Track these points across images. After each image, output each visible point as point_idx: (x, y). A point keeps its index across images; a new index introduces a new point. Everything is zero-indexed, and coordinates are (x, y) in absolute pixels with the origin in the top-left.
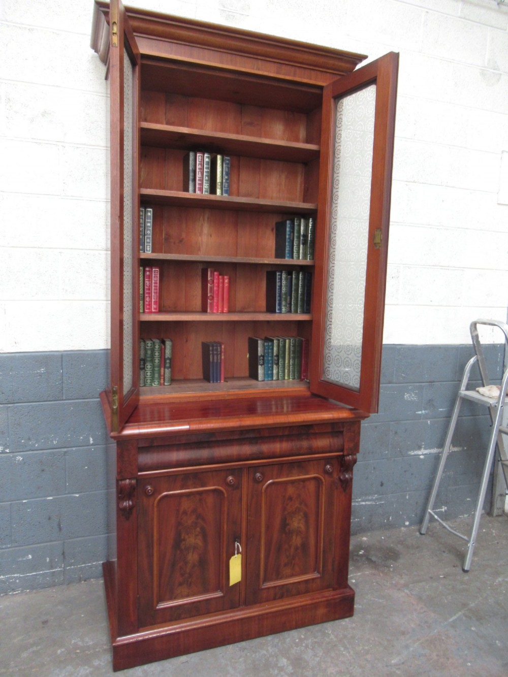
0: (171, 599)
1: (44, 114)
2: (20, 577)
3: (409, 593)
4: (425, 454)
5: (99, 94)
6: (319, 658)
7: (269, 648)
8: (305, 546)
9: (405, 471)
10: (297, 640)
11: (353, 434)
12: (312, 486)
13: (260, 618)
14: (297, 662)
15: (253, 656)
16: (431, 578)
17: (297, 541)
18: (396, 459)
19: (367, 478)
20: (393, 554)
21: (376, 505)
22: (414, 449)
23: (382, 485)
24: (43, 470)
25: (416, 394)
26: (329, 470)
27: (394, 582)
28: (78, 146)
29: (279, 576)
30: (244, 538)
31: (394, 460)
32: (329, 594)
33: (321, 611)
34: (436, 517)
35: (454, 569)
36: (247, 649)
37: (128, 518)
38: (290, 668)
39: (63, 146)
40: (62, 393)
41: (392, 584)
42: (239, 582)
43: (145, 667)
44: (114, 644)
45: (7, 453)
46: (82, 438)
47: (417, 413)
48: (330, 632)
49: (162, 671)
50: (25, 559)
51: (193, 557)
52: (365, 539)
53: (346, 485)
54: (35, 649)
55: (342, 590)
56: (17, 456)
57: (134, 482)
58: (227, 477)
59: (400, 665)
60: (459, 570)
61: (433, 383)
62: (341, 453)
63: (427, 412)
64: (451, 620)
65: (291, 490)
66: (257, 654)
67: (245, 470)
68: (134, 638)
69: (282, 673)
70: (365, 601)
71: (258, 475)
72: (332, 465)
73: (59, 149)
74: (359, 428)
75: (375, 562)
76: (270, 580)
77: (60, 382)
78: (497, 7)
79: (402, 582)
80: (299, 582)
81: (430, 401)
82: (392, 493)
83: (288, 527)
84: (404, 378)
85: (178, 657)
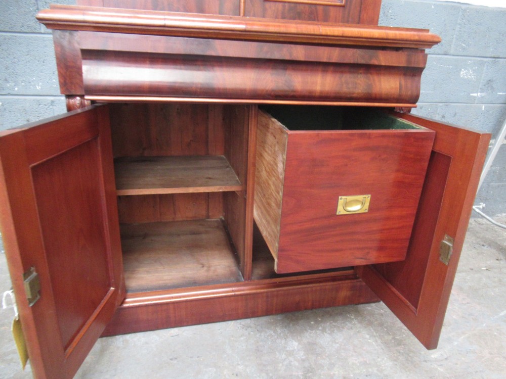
6: (338, 345)
10: (313, 323)
13: (269, 295)
14: (311, 347)
15: (258, 336)
16: (472, 269)
25: (474, 71)
33: (345, 294)
35: (498, 262)
36: (251, 327)
38: (302, 353)
47: (471, 95)
59: (442, 360)
61: (497, 60)
63: (483, 94)
64: (502, 314)
69: (291, 359)
81: (490, 81)
84: (464, 49)
85: (169, 329)
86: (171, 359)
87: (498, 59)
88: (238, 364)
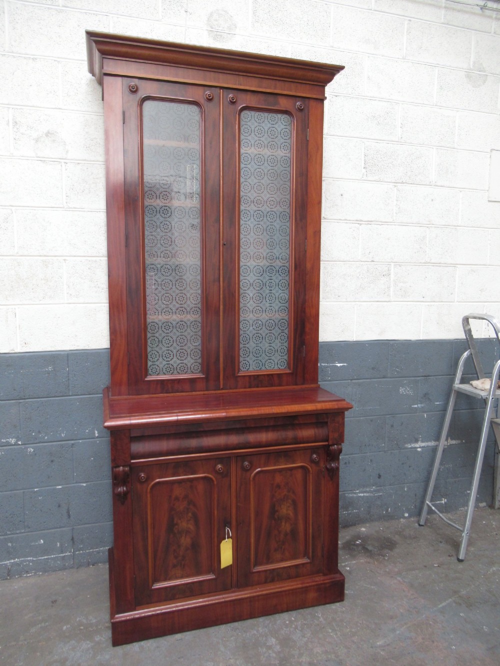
0: (165, 580)
1: (48, 134)
2: (33, 560)
3: (401, 580)
4: (423, 447)
5: (99, 114)
6: (306, 639)
7: (260, 629)
8: (294, 533)
9: (403, 464)
10: (287, 622)
11: (337, 425)
12: (299, 475)
13: (251, 600)
14: (285, 642)
15: (244, 635)
16: (425, 566)
17: (286, 527)
18: (392, 451)
19: (365, 470)
20: (389, 544)
21: (375, 496)
22: (410, 442)
23: (380, 476)
24: (52, 461)
25: (411, 388)
26: (316, 460)
27: (387, 570)
28: (79, 162)
29: (269, 561)
30: (234, 523)
31: (391, 453)
32: (320, 579)
33: (312, 595)
34: (433, 508)
35: (449, 558)
36: (239, 629)
37: (123, 503)
38: (278, 647)
39: (65, 163)
40: (69, 389)
41: (386, 571)
42: (231, 565)
43: (143, 643)
44: (112, 621)
45: (19, 445)
46: (87, 431)
48: (320, 615)
49: (158, 647)
50: (37, 543)
51: (186, 541)
52: (363, 529)
53: (334, 474)
54: (43, 624)
55: (332, 576)
56: (29, 448)
57: (127, 469)
58: (216, 466)
59: (385, 646)
60: (454, 559)
61: (428, 378)
62: (327, 443)
63: (423, 405)
64: (440, 606)
65: (278, 479)
66: (248, 634)
67: (233, 458)
68: (131, 615)
69: (270, 652)
70: (357, 587)
71: (246, 463)
72: (318, 454)
73: (61, 166)
74: (343, 418)
75: (371, 551)
76: (261, 564)
77: (67, 379)
78: (480, 12)
79: (396, 570)
80: (289, 567)
81: (426, 394)
82: (390, 485)
83: (277, 513)
84: (398, 372)
85: (174, 635)
86: (179, 658)
88: (230, 659)
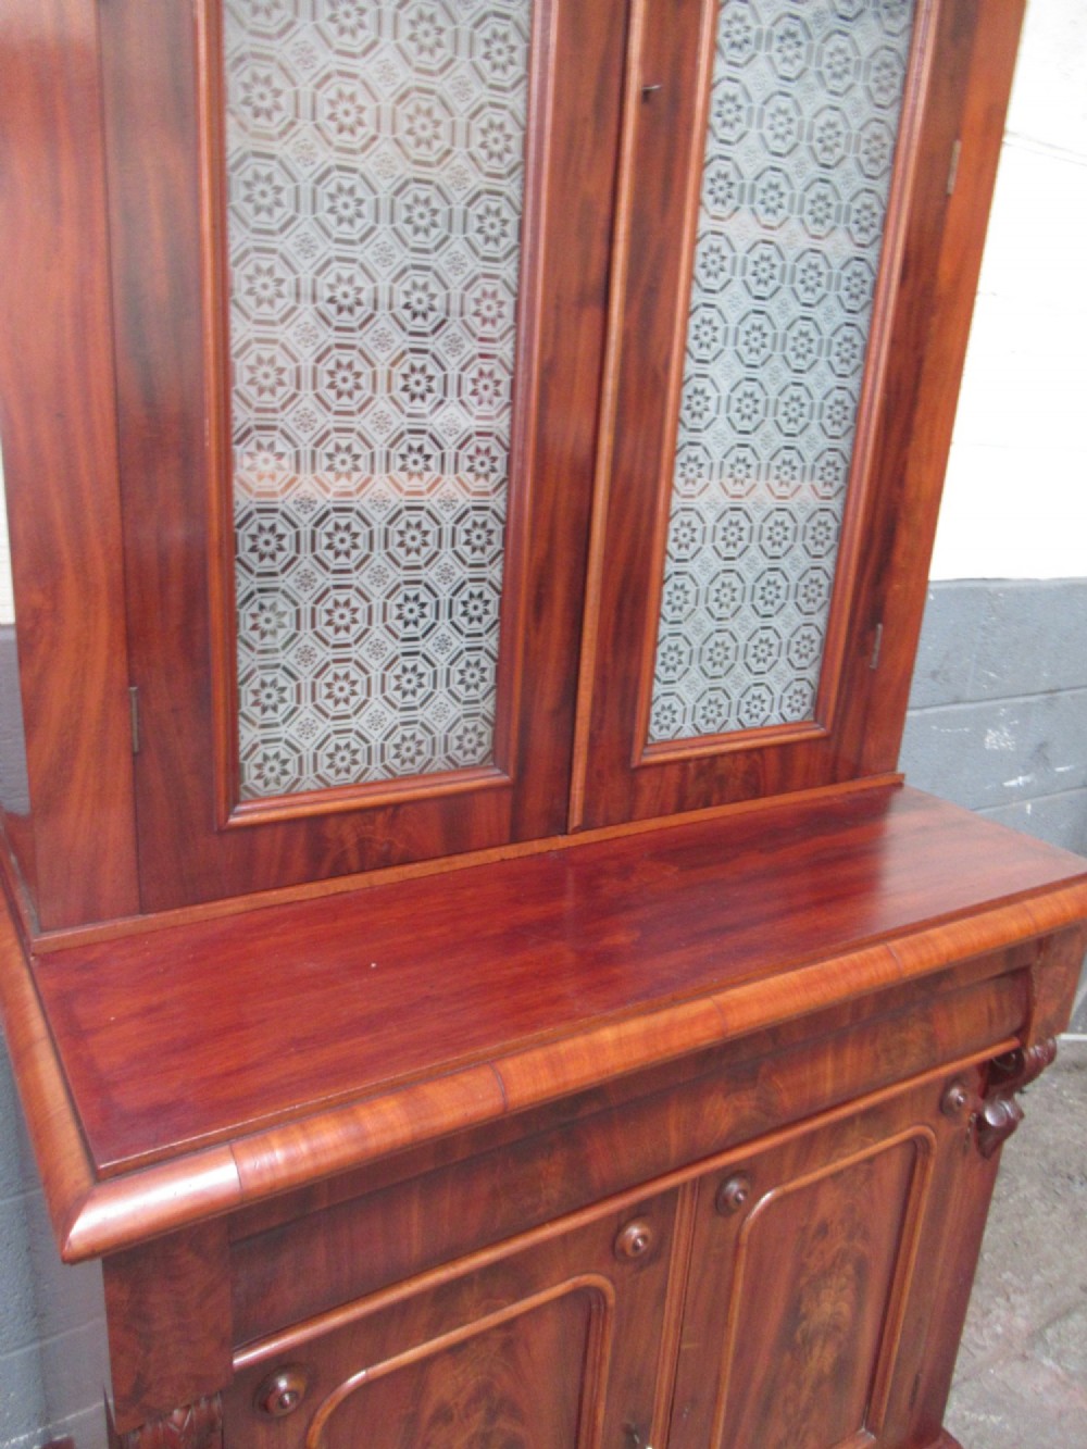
8: (842, 1368)
12: (892, 1168)
17: (822, 1359)
25: (1013, 730)
26: (958, 1104)
30: (660, 1420)
47: (1007, 784)
57: (209, 1406)
58: (618, 1232)
61: (1054, 695)
62: (1016, 1043)
63: (1028, 779)
65: (828, 1202)
67: (690, 1184)
71: (734, 1187)
72: (968, 1086)
83: (804, 1325)
87: (1059, 694)
